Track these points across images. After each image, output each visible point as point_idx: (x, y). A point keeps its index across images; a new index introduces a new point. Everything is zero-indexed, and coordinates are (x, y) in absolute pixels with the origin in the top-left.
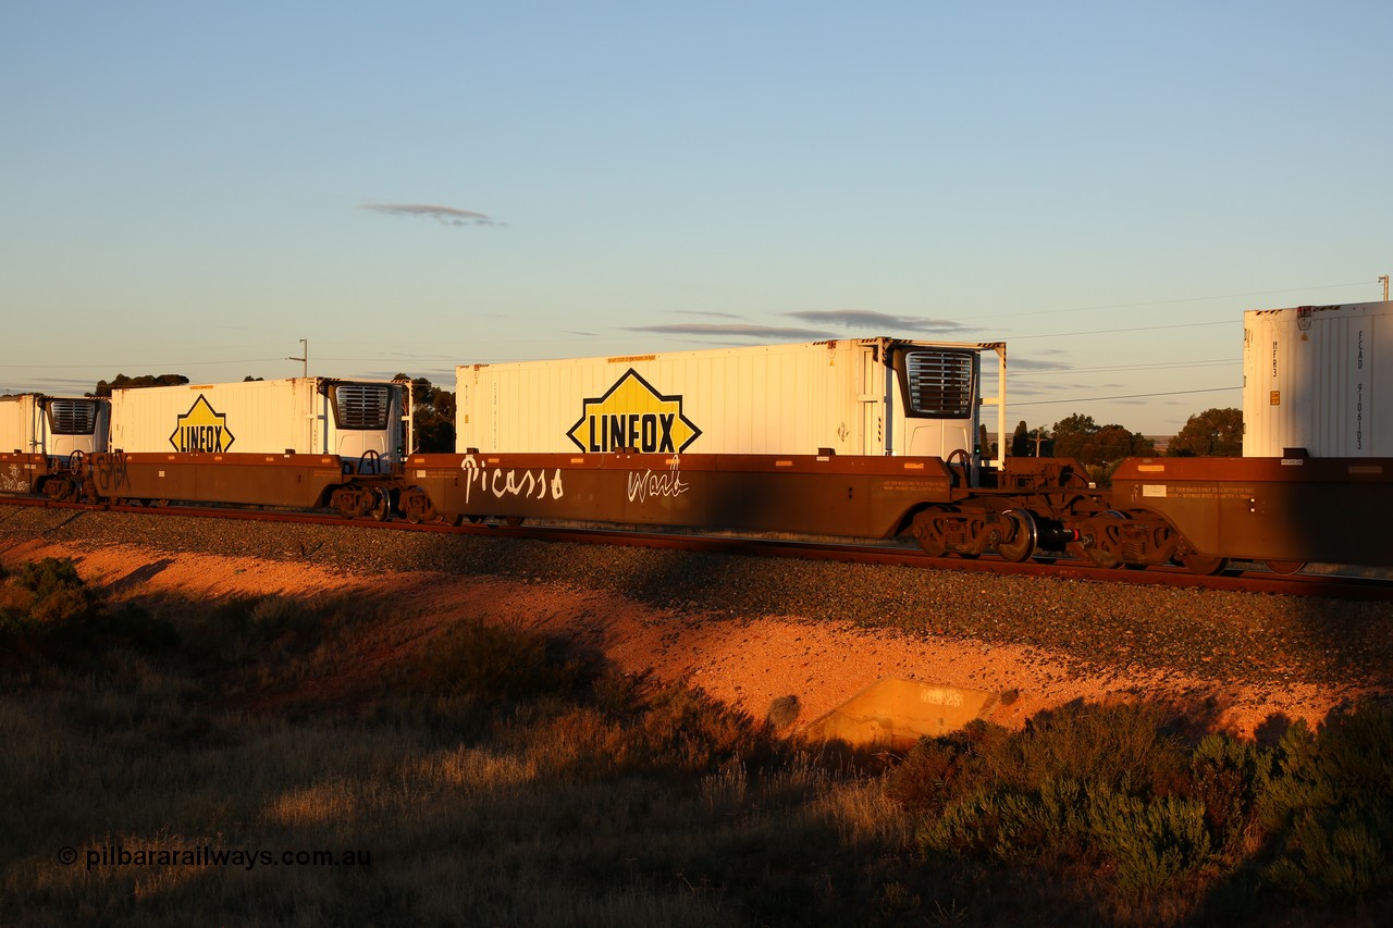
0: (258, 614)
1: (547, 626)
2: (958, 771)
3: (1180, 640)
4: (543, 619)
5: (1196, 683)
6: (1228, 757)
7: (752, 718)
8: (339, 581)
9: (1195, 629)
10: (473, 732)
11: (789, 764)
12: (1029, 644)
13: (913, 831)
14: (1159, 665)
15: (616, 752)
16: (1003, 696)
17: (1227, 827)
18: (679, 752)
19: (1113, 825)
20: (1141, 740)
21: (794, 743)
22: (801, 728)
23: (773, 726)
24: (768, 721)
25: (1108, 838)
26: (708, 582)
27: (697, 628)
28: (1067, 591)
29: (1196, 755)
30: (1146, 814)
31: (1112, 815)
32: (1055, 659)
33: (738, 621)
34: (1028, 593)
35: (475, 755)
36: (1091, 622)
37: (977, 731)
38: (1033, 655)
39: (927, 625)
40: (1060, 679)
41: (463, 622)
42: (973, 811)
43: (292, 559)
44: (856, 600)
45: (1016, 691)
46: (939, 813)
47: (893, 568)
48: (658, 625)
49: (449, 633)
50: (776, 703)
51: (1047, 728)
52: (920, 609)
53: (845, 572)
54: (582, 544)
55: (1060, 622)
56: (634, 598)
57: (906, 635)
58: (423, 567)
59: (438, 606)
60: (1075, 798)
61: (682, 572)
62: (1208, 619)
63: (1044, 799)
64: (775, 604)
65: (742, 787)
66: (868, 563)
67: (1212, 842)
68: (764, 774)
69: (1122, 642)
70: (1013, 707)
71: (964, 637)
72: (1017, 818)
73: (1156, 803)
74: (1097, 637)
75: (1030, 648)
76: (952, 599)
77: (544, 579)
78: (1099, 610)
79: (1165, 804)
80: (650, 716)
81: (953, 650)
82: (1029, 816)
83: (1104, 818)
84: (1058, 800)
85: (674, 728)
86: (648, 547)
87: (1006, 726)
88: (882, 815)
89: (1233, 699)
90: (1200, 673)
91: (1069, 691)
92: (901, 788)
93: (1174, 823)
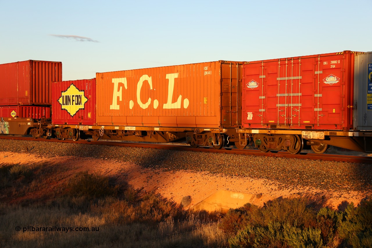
0: (12, 171)
1: (109, 174)
2: (242, 220)
3: (314, 177)
4: (108, 171)
5: (319, 191)
6: (328, 215)
7: (176, 203)
8: (40, 160)
9: (319, 174)
10: (84, 209)
11: (188, 218)
12: (266, 179)
13: (227, 240)
14: (307, 185)
15: (131, 215)
16: (257, 195)
17: (328, 237)
18: (152, 214)
19: (292, 237)
20: (300, 209)
21: (190, 211)
22: (192, 207)
23: (183, 206)
24: (181, 204)
25: (290, 241)
26: (162, 159)
27: (158, 174)
28: (278, 161)
29: (318, 214)
30: (302, 233)
31: (291, 234)
32: (274, 183)
33: (172, 172)
34: (265, 162)
35: (85, 216)
36: (285, 171)
37: (248, 207)
38: (267, 182)
39: (233, 173)
40: (275, 190)
41: (81, 173)
42: (246, 233)
43: (24, 152)
44: (210, 165)
45: (261, 194)
46: (236, 234)
47: (222, 154)
48: (145, 173)
49: (77, 176)
50: (184, 198)
51: (270, 206)
52: (230, 167)
53: (206, 155)
54: (121, 146)
55: (276, 171)
56: (138, 164)
57: (226, 176)
58: (68, 155)
59: (73, 168)
60: (279, 228)
61: (153, 156)
62: (323, 170)
63: (269, 229)
64: (184, 166)
65: (172, 226)
66: (214, 153)
67: (323, 242)
68: (179, 222)
69: (295, 178)
70: (260, 199)
71: (245, 176)
72: (261, 235)
73: (305, 230)
74: (287, 176)
75: (266, 180)
76: (241, 164)
77: (108, 158)
78: (288, 167)
79: (308, 230)
80: (143, 203)
81: (241, 180)
82: (265, 234)
83: (288, 235)
84: (274, 229)
85: (150, 207)
86: (143, 148)
87: (257, 205)
88: (218, 234)
89: (331, 196)
90: (320, 188)
91: (278, 194)
92: (223, 226)
93: (311, 236)
